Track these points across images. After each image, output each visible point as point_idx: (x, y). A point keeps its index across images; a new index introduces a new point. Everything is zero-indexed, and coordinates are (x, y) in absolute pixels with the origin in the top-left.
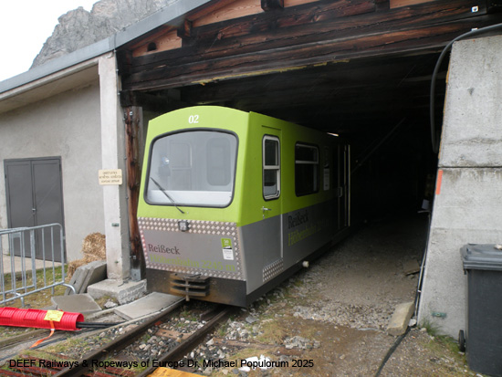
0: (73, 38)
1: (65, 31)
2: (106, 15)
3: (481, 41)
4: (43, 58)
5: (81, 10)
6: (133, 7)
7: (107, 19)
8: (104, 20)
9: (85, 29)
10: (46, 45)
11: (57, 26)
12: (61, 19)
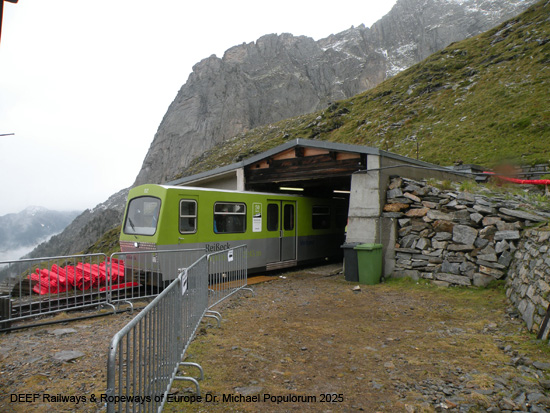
0: (206, 84)
1: (198, 78)
2: (237, 60)
3: (359, 175)
4: (178, 105)
5: (213, 57)
6: (263, 52)
7: (237, 65)
8: (233, 66)
9: (216, 76)
10: (180, 93)
11: (191, 74)
12: (194, 68)
